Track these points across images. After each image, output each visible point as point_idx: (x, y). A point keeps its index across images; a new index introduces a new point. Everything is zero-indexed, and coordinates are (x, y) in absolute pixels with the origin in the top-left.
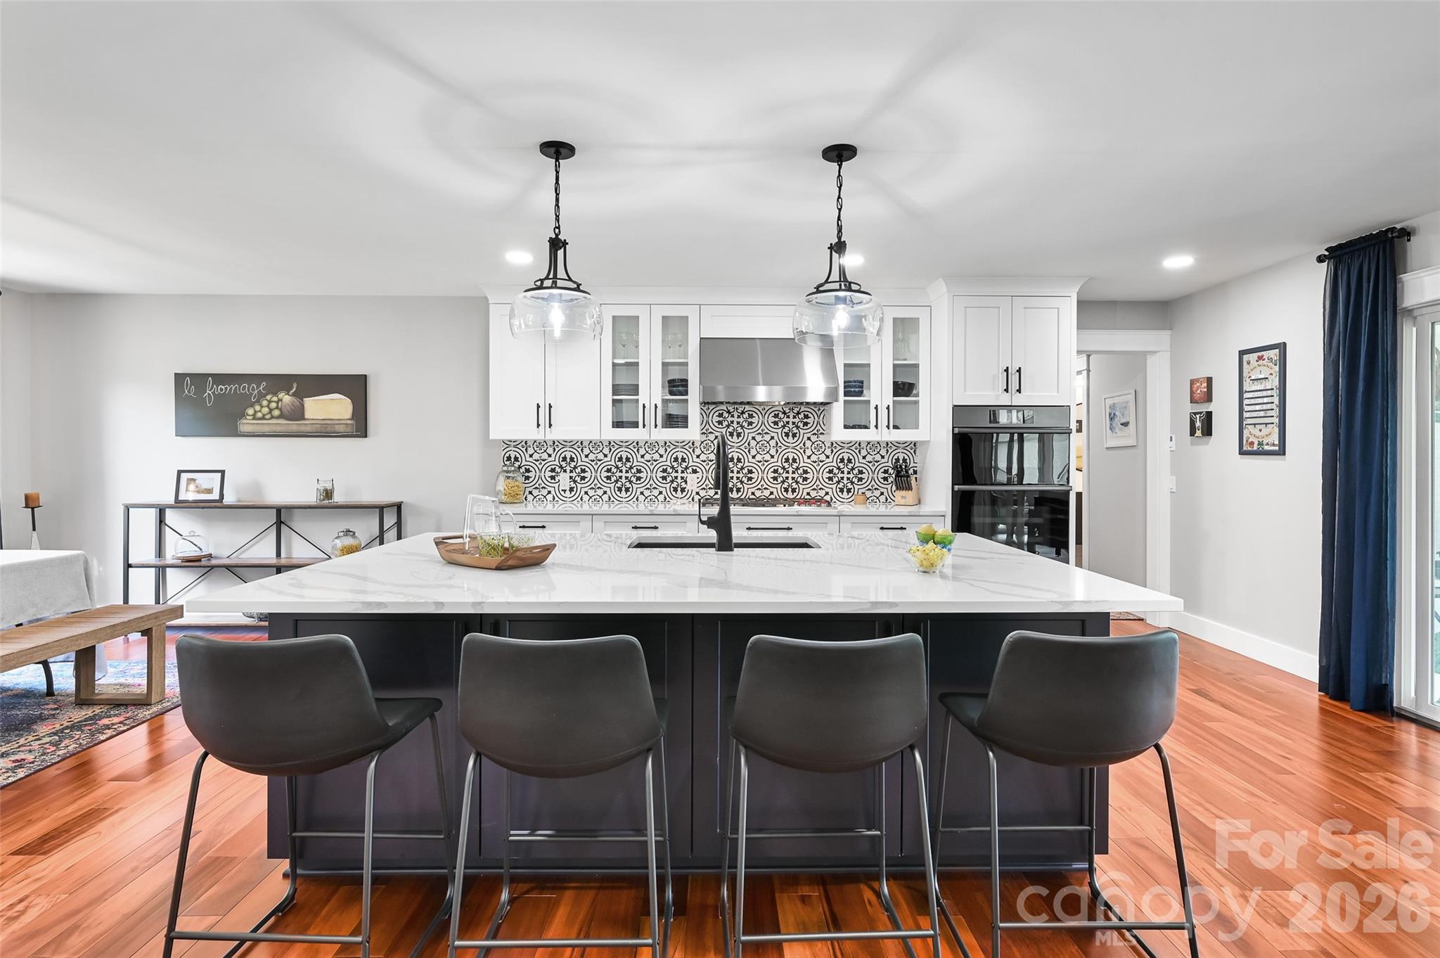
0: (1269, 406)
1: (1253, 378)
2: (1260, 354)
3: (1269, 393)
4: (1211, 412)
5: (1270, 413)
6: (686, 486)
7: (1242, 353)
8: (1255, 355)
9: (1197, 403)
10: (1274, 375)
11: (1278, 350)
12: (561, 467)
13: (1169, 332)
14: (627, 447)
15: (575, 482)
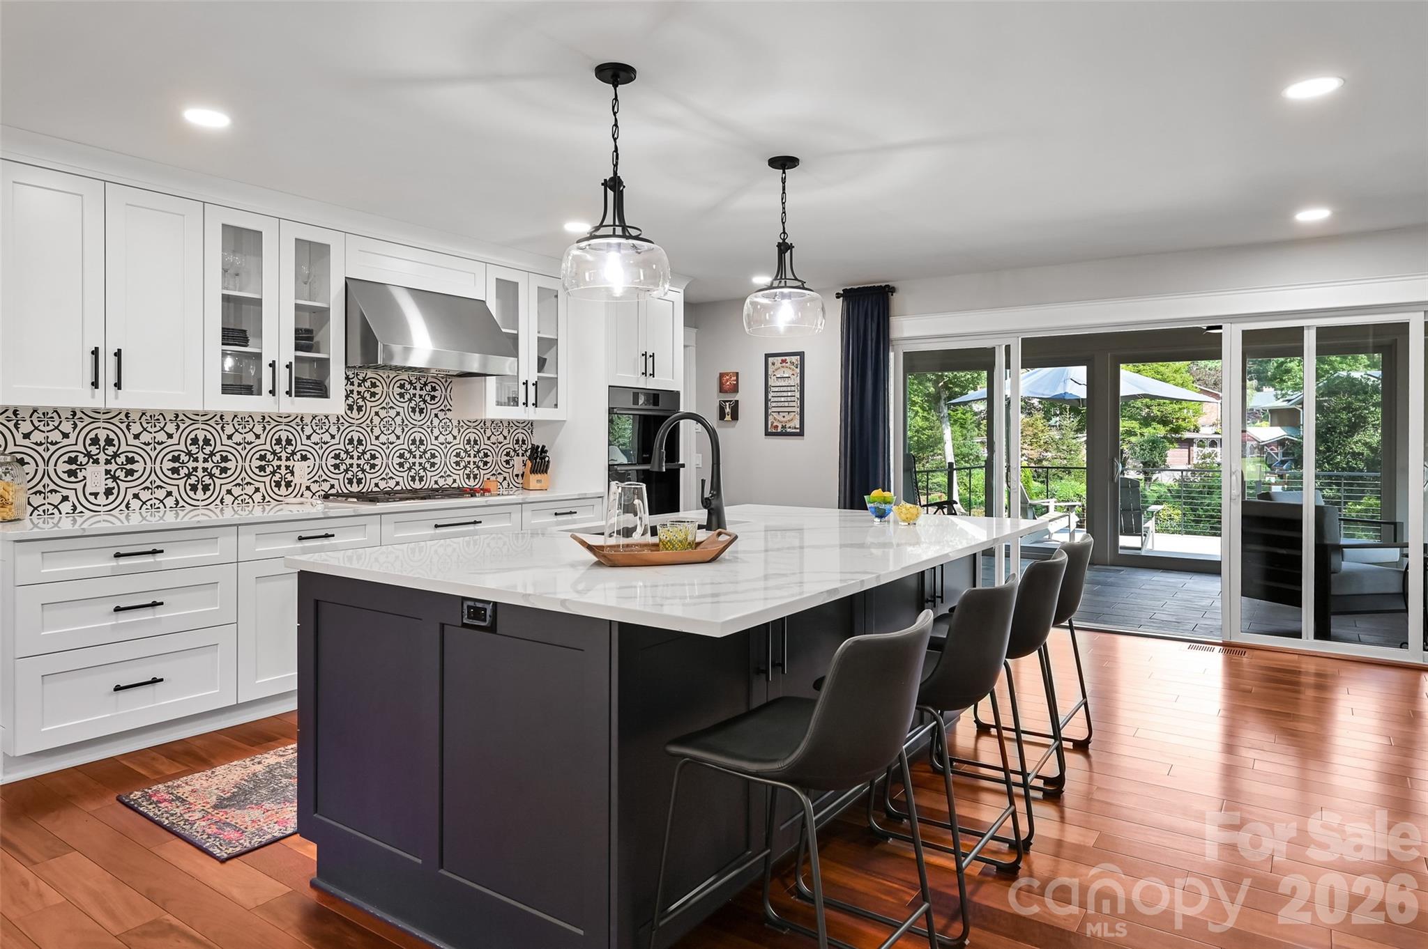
0: (793, 399)
1: (778, 376)
2: (784, 358)
3: (793, 388)
4: (738, 401)
5: (791, 404)
6: (292, 478)
7: (767, 356)
8: (780, 359)
9: (727, 392)
10: (796, 375)
11: (799, 357)
12: (89, 455)
13: (695, 330)
14: (205, 422)
15: (115, 478)
